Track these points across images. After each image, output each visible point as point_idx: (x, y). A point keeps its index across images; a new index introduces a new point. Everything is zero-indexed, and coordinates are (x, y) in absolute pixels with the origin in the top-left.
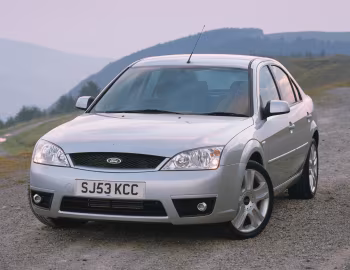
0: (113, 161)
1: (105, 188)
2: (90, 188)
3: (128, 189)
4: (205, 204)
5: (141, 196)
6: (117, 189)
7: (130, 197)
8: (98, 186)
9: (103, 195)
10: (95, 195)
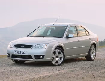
0: (22, 46)
1: (20, 52)
2: (17, 52)
3: (24, 53)
4: (42, 57)
5: (27, 54)
6: (22, 53)
7: (25, 54)
8: (18, 52)
9: (19, 54)
10: (18, 54)
